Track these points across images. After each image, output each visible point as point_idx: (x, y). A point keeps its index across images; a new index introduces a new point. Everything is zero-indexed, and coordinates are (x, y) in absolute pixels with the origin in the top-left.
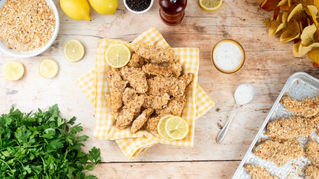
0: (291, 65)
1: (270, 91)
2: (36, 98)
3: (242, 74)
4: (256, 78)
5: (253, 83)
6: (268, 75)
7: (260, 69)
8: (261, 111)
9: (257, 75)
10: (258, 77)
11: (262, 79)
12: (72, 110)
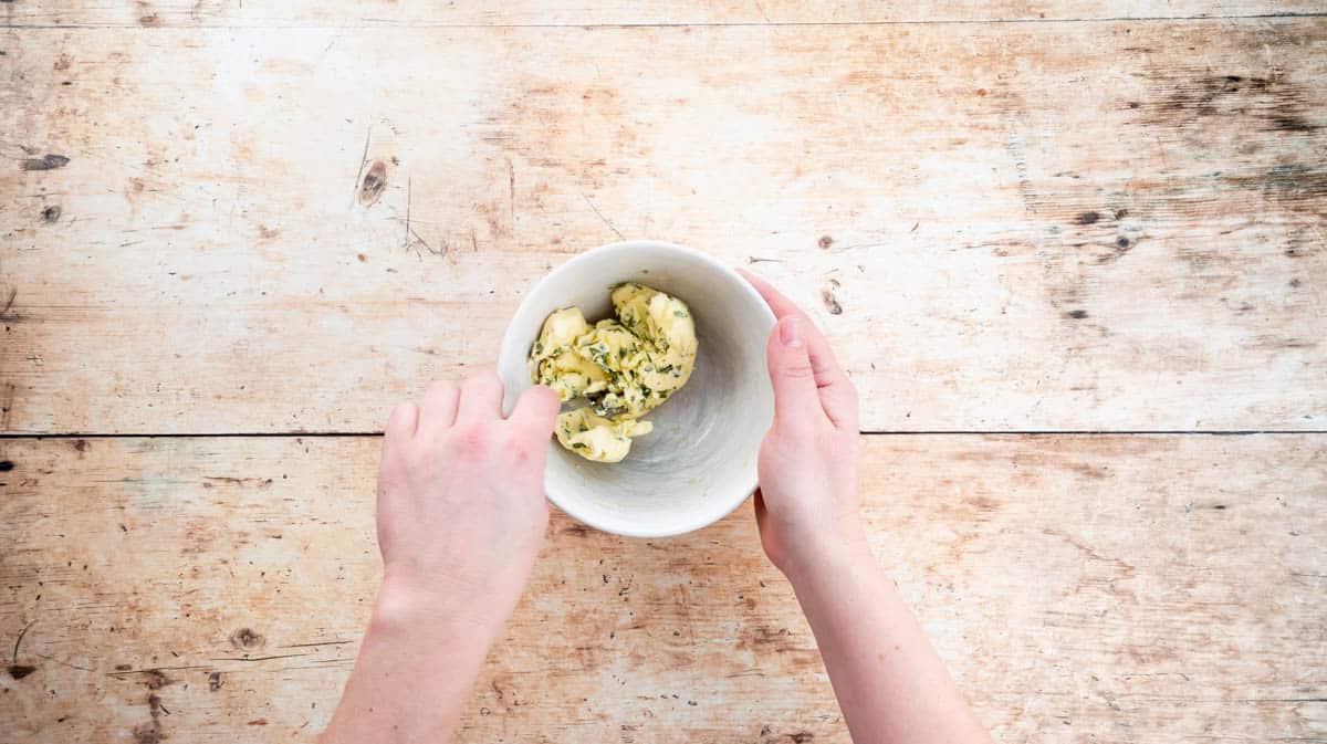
0: (1106, 78)
1: (1022, 173)
2: (140, 187)
3: (918, 108)
4: (972, 126)
5: (961, 142)
6: (1019, 113)
7: (988, 91)
8: (989, 249)
9: (978, 114)
10: (981, 121)
12: (274, 234)
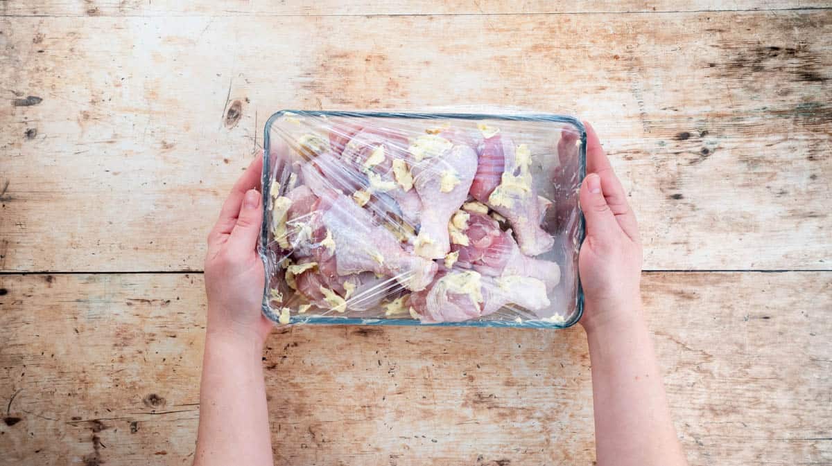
0: (694, 48)
1: (641, 108)
2: (86, 117)
3: (576, 67)
4: (610, 78)
5: (603, 88)
6: (640, 70)
7: (620, 56)
8: (621, 155)
9: (614, 71)
10: (616, 75)
11: (624, 80)
12: (171, 146)
